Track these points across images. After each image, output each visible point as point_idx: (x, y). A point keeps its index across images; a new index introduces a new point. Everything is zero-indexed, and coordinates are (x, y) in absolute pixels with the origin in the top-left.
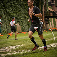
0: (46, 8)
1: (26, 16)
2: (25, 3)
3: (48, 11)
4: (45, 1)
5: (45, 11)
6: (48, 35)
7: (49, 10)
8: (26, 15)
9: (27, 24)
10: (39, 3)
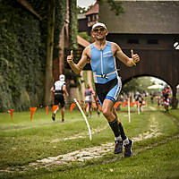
0: (70, 36)
1: (7, 62)
2: (5, 21)
3: (76, 47)
4: (68, 17)
5: (67, 47)
6: (73, 120)
7: (80, 46)
8: (5, 57)
9: (10, 87)
10: (49, 23)
